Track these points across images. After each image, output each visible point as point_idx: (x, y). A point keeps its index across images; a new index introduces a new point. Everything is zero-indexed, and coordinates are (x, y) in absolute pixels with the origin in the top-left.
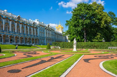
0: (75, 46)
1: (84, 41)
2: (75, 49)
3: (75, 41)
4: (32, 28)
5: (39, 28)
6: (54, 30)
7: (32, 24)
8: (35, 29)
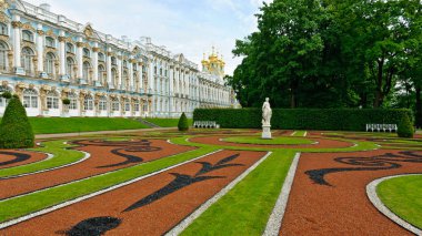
0: (266, 124)
1: (289, 106)
2: (267, 133)
3: (267, 109)
4: (130, 66)
5: (152, 65)
6: (196, 71)
7: (130, 53)
8: (139, 69)
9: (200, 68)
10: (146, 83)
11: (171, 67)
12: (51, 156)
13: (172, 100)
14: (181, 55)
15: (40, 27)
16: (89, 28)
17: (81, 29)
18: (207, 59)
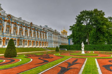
0: (83, 49)
4: (42, 33)
5: (48, 33)
6: (60, 34)
7: (42, 30)
8: (45, 34)
9: (61, 34)
10: (46, 38)
11: (53, 33)
12: (21, 60)
13: (53, 42)
14: (56, 30)
15: (19, 23)
16: (31, 23)
17: (29, 24)
18: (62, 31)
